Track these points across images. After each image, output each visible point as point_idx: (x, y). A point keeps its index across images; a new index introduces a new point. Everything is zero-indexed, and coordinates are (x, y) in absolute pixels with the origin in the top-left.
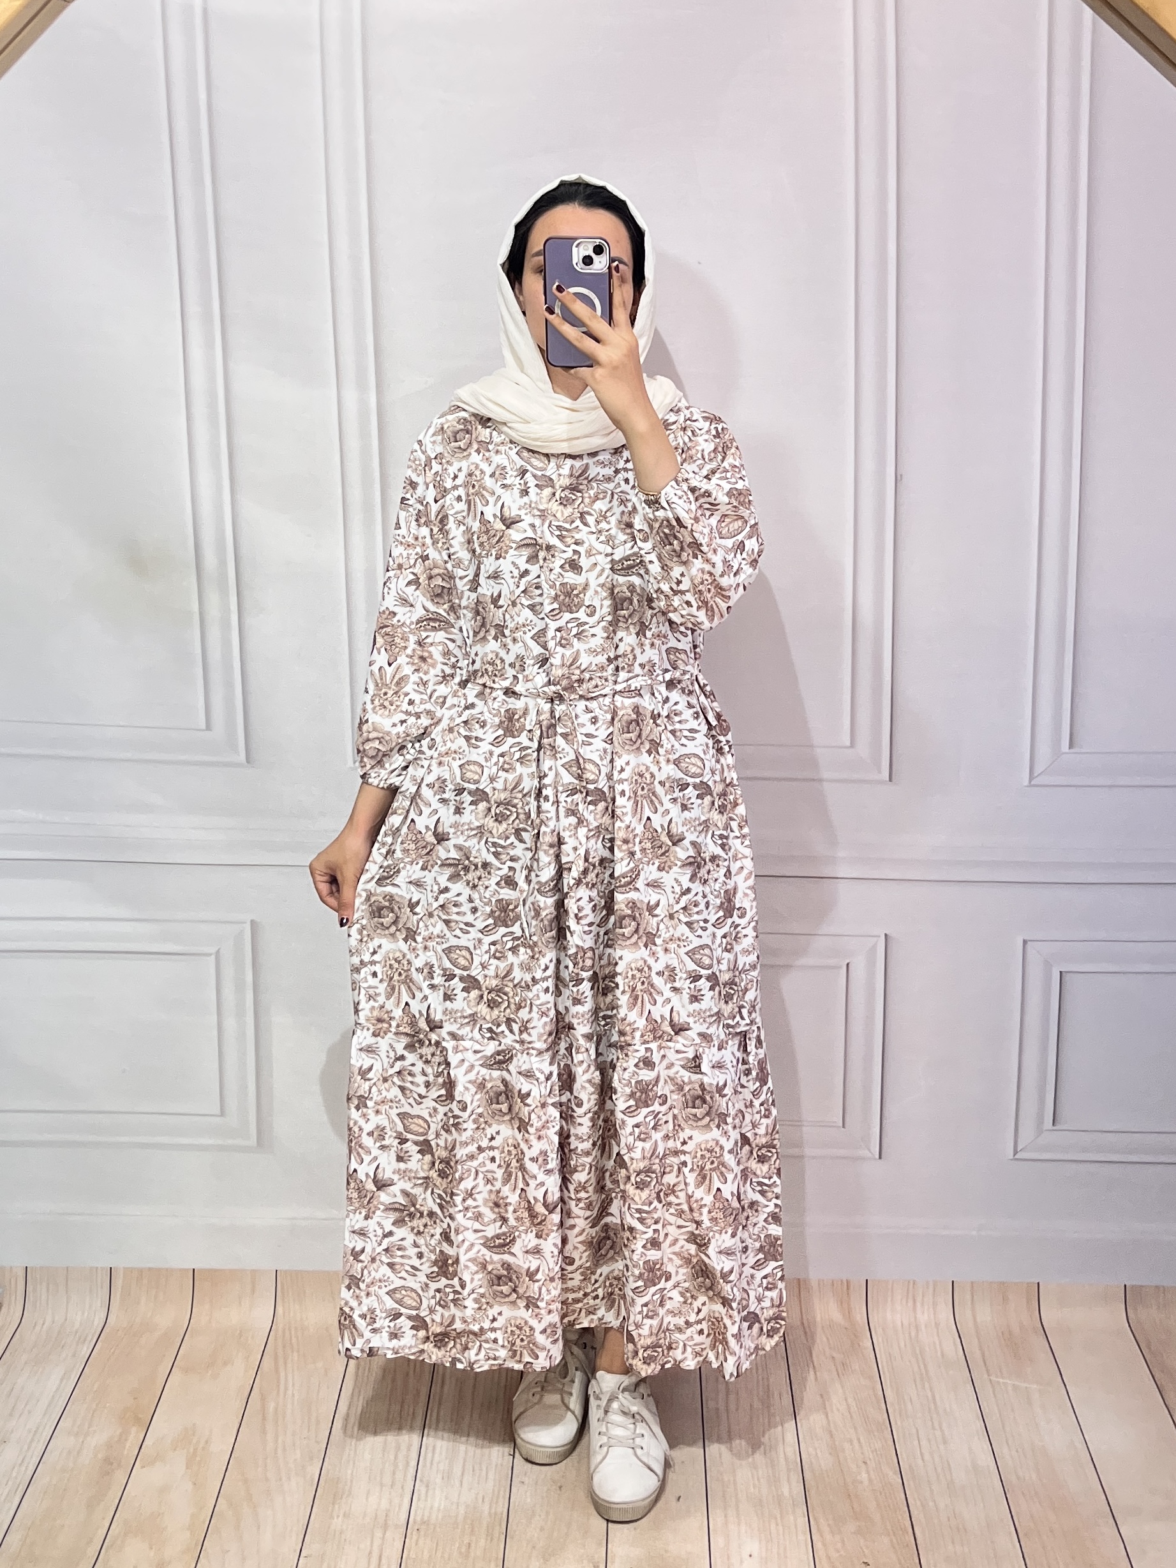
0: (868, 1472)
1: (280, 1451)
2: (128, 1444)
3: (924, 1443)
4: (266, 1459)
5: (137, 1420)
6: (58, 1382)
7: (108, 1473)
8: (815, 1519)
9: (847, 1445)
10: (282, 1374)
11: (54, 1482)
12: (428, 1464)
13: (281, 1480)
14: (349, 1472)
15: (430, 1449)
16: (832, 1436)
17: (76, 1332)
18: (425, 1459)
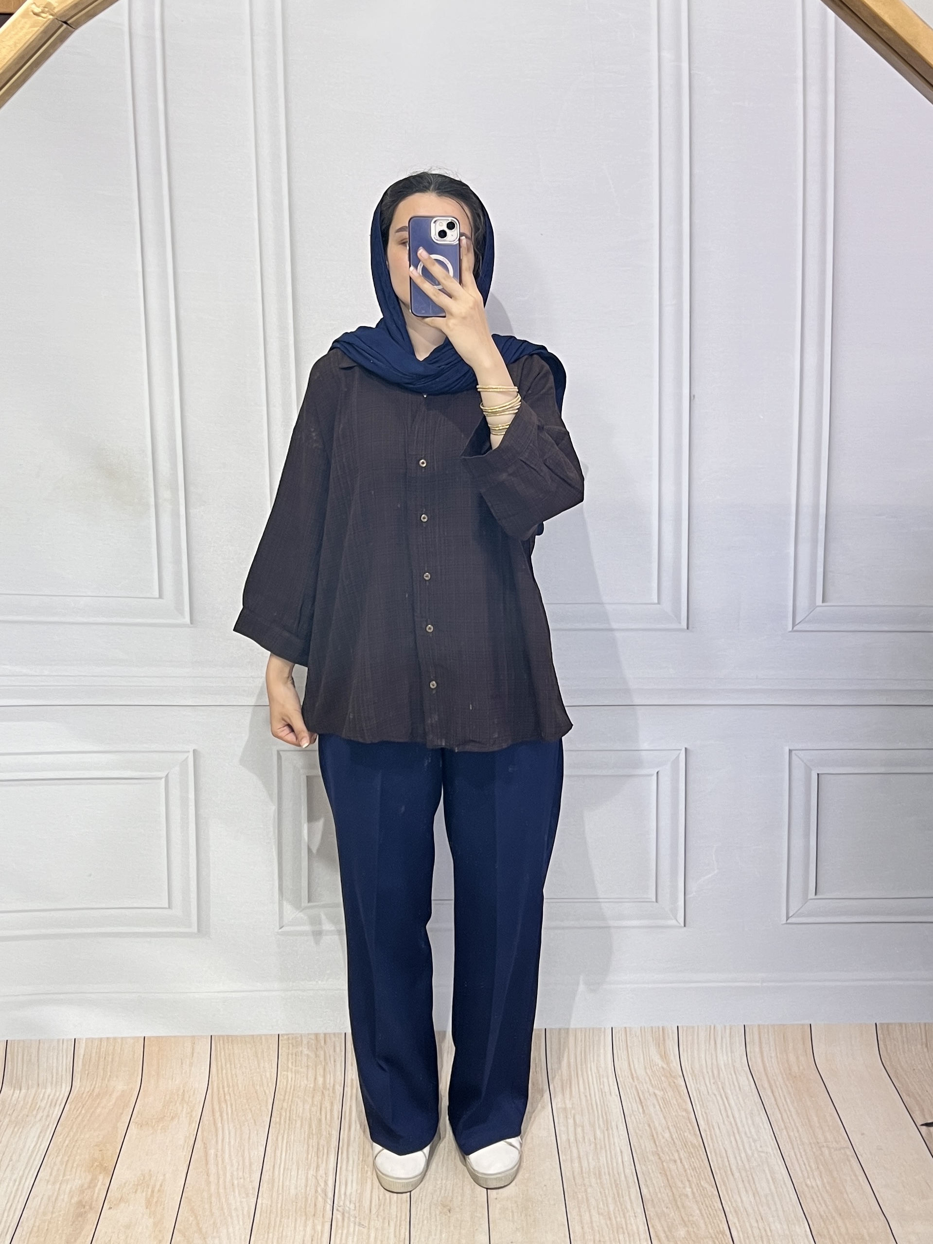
0: (691, 1187)
1: (221, 1191)
2: (96, 1191)
3: (732, 1160)
4: (210, 1197)
5: (105, 1169)
6: (35, 1139)
7: (81, 1215)
8: (653, 1227)
9: (672, 1166)
10: (219, 1125)
11: (37, 1224)
12: (343, 1197)
13: (224, 1214)
14: (279, 1205)
15: (343, 1182)
16: (660, 1158)
17: (48, 1098)
18: (339, 1191)
